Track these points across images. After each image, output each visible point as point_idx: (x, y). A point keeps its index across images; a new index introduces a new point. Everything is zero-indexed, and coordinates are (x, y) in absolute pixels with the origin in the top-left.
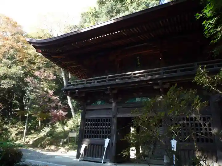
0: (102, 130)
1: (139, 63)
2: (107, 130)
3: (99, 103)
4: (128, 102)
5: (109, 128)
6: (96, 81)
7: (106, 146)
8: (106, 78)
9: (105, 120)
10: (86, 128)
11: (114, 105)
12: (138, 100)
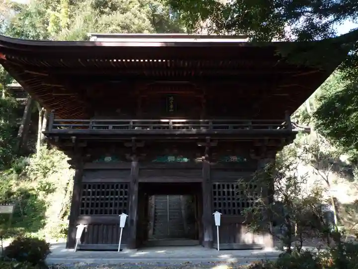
0: (113, 201)
1: (172, 106)
2: (121, 201)
3: (108, 159)
4: (155, 160)
5: (126, 199)
6: (111, 127)
7: (122, 224)
8: (128, 123)
9: (119, 187)
10: (84, 199)
11: (134, 164)
12: (171, 159)
